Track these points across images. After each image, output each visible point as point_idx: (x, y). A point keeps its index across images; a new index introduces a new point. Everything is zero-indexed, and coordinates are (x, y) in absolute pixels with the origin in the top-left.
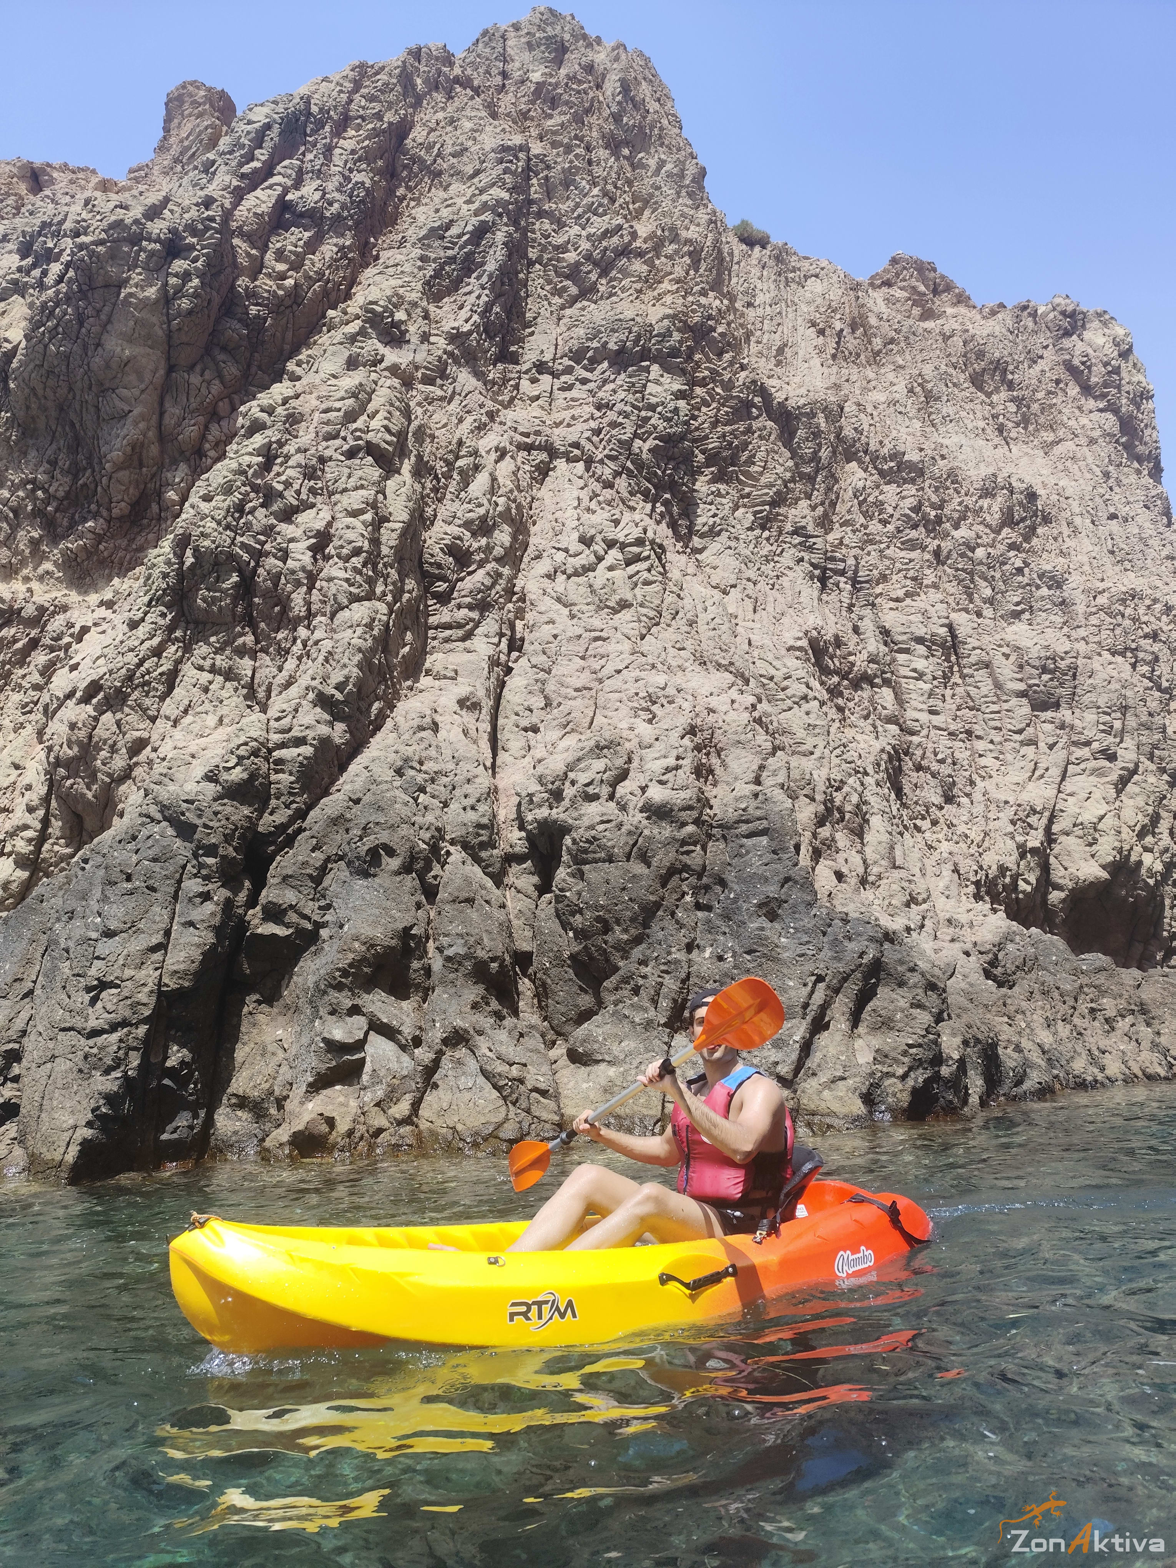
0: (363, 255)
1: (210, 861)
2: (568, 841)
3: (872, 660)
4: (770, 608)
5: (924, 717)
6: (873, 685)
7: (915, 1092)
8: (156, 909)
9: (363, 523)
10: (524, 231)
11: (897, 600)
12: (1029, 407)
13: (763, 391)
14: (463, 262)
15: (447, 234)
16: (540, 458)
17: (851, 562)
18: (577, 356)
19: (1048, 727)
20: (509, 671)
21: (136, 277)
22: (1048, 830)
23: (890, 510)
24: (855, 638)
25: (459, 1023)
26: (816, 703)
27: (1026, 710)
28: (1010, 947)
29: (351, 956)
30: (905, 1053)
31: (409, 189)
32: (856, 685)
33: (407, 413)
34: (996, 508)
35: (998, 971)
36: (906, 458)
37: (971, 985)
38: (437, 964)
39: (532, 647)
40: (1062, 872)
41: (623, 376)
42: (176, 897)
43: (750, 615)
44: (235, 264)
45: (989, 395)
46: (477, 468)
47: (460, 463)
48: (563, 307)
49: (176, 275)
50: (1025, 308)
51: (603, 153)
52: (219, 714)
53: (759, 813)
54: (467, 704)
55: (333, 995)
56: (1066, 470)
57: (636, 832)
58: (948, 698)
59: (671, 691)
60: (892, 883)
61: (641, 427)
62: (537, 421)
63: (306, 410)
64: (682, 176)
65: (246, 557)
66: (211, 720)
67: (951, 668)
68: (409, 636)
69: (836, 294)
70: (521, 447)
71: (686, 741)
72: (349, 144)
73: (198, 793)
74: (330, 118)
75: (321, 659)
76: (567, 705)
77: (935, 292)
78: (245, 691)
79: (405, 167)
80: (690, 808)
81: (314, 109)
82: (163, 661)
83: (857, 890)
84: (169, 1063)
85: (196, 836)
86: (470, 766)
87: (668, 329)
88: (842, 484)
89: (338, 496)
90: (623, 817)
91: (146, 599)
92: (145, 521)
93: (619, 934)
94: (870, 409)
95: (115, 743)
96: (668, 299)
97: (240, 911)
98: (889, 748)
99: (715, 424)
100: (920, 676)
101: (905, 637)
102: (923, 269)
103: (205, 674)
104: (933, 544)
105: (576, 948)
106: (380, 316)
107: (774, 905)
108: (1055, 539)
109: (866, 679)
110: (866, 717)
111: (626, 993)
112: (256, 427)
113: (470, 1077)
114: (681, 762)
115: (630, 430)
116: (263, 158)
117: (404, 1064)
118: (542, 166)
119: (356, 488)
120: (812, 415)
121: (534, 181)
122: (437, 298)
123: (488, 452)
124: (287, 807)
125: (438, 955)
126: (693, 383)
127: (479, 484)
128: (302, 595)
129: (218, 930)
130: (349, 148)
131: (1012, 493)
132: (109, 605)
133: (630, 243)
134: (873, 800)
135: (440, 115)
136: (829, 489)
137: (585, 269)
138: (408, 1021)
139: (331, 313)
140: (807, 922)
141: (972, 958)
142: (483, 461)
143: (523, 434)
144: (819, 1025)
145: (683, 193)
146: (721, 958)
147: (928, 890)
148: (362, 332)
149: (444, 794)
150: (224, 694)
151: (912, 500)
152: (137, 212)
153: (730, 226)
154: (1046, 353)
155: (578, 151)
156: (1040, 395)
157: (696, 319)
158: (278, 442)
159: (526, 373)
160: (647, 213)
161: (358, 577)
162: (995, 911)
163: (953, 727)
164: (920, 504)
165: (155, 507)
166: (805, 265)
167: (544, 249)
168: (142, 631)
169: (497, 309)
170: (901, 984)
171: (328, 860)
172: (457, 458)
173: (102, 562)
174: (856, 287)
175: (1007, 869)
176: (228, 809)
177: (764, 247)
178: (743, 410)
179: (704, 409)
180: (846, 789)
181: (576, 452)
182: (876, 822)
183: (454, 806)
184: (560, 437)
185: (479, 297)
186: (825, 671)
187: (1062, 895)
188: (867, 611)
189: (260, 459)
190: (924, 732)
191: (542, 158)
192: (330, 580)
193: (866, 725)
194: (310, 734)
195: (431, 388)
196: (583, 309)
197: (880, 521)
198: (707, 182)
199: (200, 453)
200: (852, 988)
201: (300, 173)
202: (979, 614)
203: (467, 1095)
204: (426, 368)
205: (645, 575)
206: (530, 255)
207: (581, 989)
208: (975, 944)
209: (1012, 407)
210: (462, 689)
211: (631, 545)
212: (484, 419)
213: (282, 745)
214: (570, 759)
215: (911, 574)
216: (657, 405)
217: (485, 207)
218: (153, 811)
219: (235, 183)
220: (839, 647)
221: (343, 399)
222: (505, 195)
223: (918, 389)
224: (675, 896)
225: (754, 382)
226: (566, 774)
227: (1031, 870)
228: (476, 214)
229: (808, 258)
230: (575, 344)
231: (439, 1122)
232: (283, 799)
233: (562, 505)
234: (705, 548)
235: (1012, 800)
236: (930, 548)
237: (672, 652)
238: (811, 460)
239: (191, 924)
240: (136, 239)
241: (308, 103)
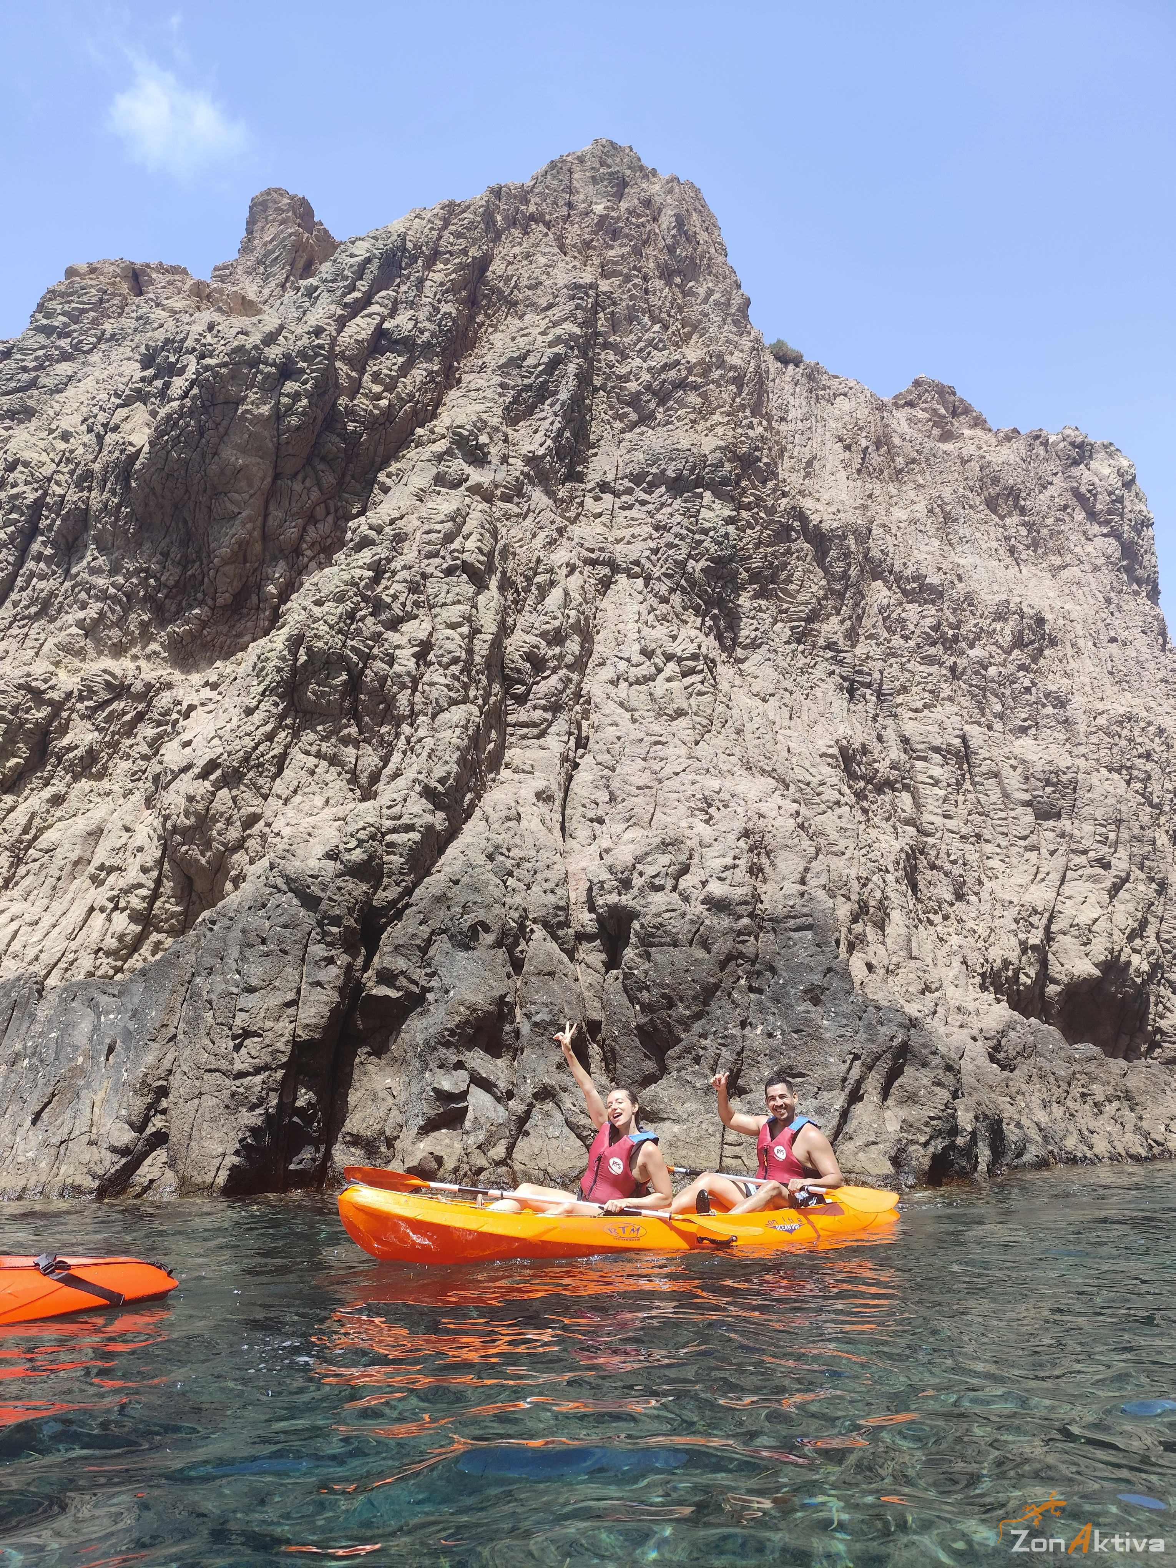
0: (447, 377)
1: (335, 930)
2: (636, 925)
3: (894, 767)
4: (804, 717)
5: (939, 821)
6: (894, 790)
7: (934, 1157)
8: (288, 969)
9: (461, 635)
10: (590, 361)
11: (916, 711)
12: (1038, 532)
13: (802, 517)
14: (538, 390)
15: (525, 364)
16: (603, 573)
17: (877, 675)
18: (638, 479)
19: (1050, 835)
20: (576, 766)
21: (252, 396)
22: (1047, 929)
23: (912, 627)
24: (879, 746)
25: (547, 1080)
26: (847, 808)
27: (1031, 818)
28: (1012, 1034)
29: (458, 1018)
30: (927, 1124)
31: (488, 316)
32: (879, 790)
33: (495, 534)
34: (1007, 631)
35: (1001, 1056)
36: (928, 580)
37: (978, 1067)
38: (525, 1028)
39: (597, 746)
40: (1059, 968)
41: (679, 501)
42: (303, 960)
43: (787, 722)
44: (337, 384)
45: (1002, 518)
46: (552, 583)
47: (539, 579)
48: (623, 431)
49: (288, 395)
50: (1037, 437)
51: (658, 283)
52: (326, 795)
53: (805, 910)
54: (543, 796)
55: (442, 1052)
56: (1071, 594)
57: (698, 922)
58: (960, 804)
59: (725, 796)
60: (909, 973)
61: (694, 549)
62: (601, 538)
63: (410, 530)
64: (728, 305)
65: (355, 659)
66: (319, 801)
67: (963, 775)
68: (493, 734)
69: (863, 413)
70: (588, 562)
71: (742, 843)
72: (438, 277)
73: (320, 870)
74: (422, 253)
75: (425, 755)
76: (631, 801)
77: (954, 414)
78: (348, 776)
79: (485, 296)
80: (746, 903)
81: (409, 245)
82: (274, 745)
83: (885, 980)
84: (298, 1104)
85: (321, 907)
86: (548, 854)
87: (721, 461)
88: (868, 600)
89: (438, 609)
90: (685, 907)
91: (260, 689)
92: (245, 611)
93: (682, 1010)
94: (894, 530)
95: (231, 816)
96: (720, 430)
97: (358, 974)
98: (907, 848)
99: (757, 546)
100: (936, 783)
101: (922, 746)
102: (943, 392)
103: (311, 758)
104: (950, 661)
105: (643, 1020)
106: (467, 439)
107: (817, 991)
108: (1060, 661)
109: (889, 784)
110: (888, 819)
111: (688, 1061)
112: (365, 543)
113: (557, 1128)
114: (737, 862)
115: (685, 551)
116: (364, 289)
117: (499, 1114)
118: (608, 302)
119: (454, 603)
120: (844, 537)
121: (601, 315)
122: (513, 421)
123: (560, 567)
124: (398, 885)
125: (525, 1020)
126: (740, 507)
127: (555, 597)
128: (407, 696)
129: (341, 990)
130: (438, 280)
131: (1022, 617)
132: (214, 686)
133: (687, 377)
134: (893, 895)
135: (517, 250)
136: (857, 605)
137: (645, 398)
138: (502, 1076)
139: (419, 431)
140: (846, 1008)
141: (979, 1043)
142: (557, 578)
143: (588, 550)
144: (855, 1097)
145: (729, 321)
146: (770, 1035)
147: (940, 980)
148: (449, 452)
149: (527, 878)
150: (329, 777)
151: (931, 619)
152: (255, 339)
153: (767, 345)
154: (1055, 480)
155: (636, 281)
156: (1050, 521)
157: (744, 449)
158: (387, 559)
159: (590, 491)
160: (695, 337)
161: (456, 684)
162: (998, 1001)
163: (964, 831)
164: (939, 624)
165: (254, 599)
166: (835, 384)
167: (608, 378)
168: (257, 717)
169: (567, 434)
170: (925, 1065)
171: (433, 933)
172: (536, 574)
173: (204, 646)
174: (881, 407)
175: (1010, 963)
176: (350, 886)
177: (797, 366)
178: (783, 534)
179: (748, 531)
180: (871, 886)
181: (637, 569)
182: (896, 916)
183: (535, 889)
184: (622, 553)
185: (552, 423)
186: (852, 776)
187: (1059, 989)
188: (890, 722)
189: (371, 574)
190: (938, 835)
191: (609, 295)
192: (432, 684)
193: (887, 826)
194: (418, 822)
195: (509, 505)
196: (642, 434)
197: (902, 636)
198: (751, 311)
199: (297, 551)
200: (884, 1065)
201: (395, 302)
202: (990, 728)
203: (556, 1143)
204: (505, 487)
205: (699, 687)
206: (595, 382)
207: (646, 1055)
208: (981, 1030)
209: (1023, 531)
210: (538, 783)
211: (687, 659)
212: (555, 535)
213: (394, 830)
214: (638, 853)
215: (929, 687)
216: (710, 529)
217: (558, 341)
218: (280, 882)
219: (340, 312)
220: (865, 754)
221: (442, 522)
222: (577, 331)
223: (938, 510)
224: (732, 979)
225: (794, 508)
226: (634, 866)
227: (1031, 964)
228: (551, 345)
229: (836, 377)
230: (635, 468)
231: (531, 1165)
232: (394, 877)
233: (624, 617)
234: (746, 659)
235: (1015, 900)
236: (947, 664)
237: (723, 757)
238: (842, 579)
239: (318, 984)
240: (254, 363)
241: (404, 240)
